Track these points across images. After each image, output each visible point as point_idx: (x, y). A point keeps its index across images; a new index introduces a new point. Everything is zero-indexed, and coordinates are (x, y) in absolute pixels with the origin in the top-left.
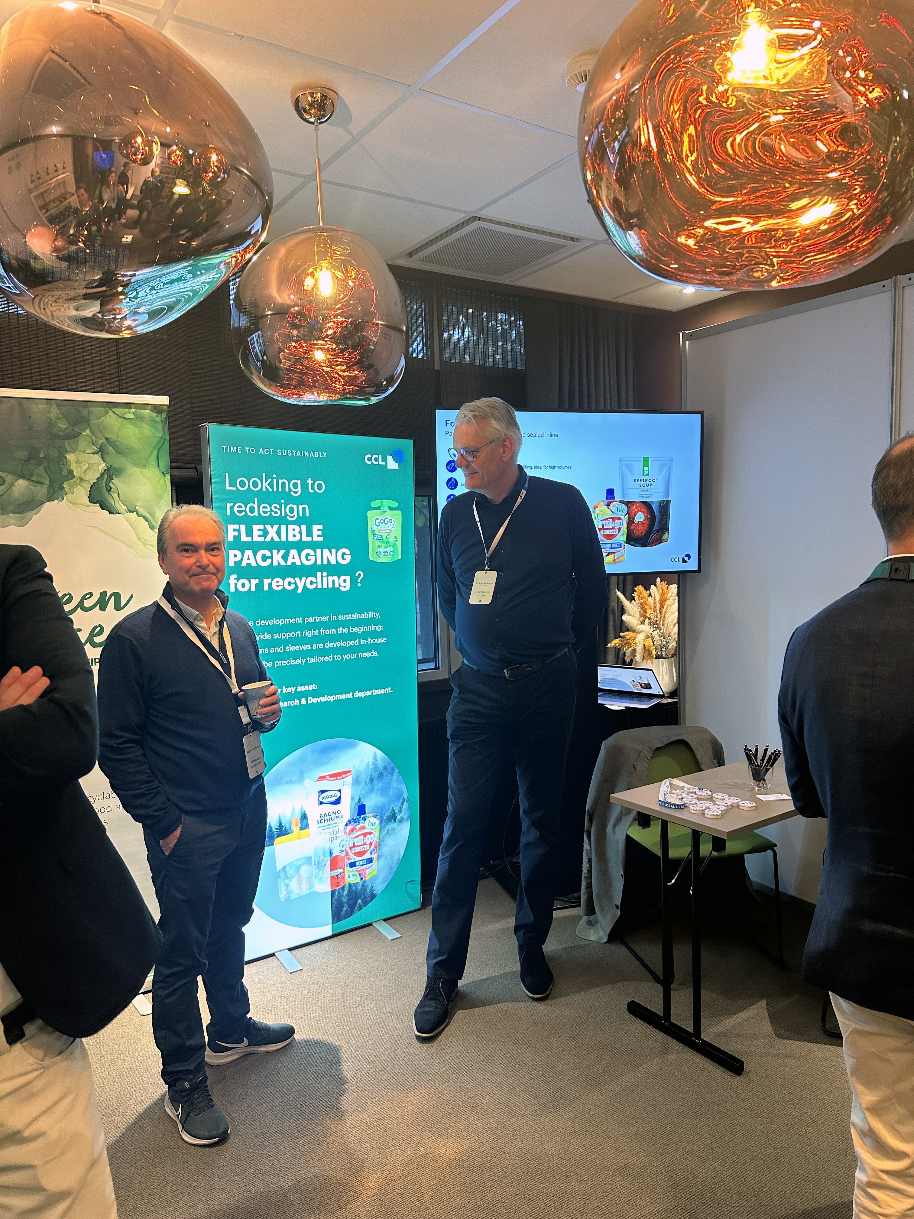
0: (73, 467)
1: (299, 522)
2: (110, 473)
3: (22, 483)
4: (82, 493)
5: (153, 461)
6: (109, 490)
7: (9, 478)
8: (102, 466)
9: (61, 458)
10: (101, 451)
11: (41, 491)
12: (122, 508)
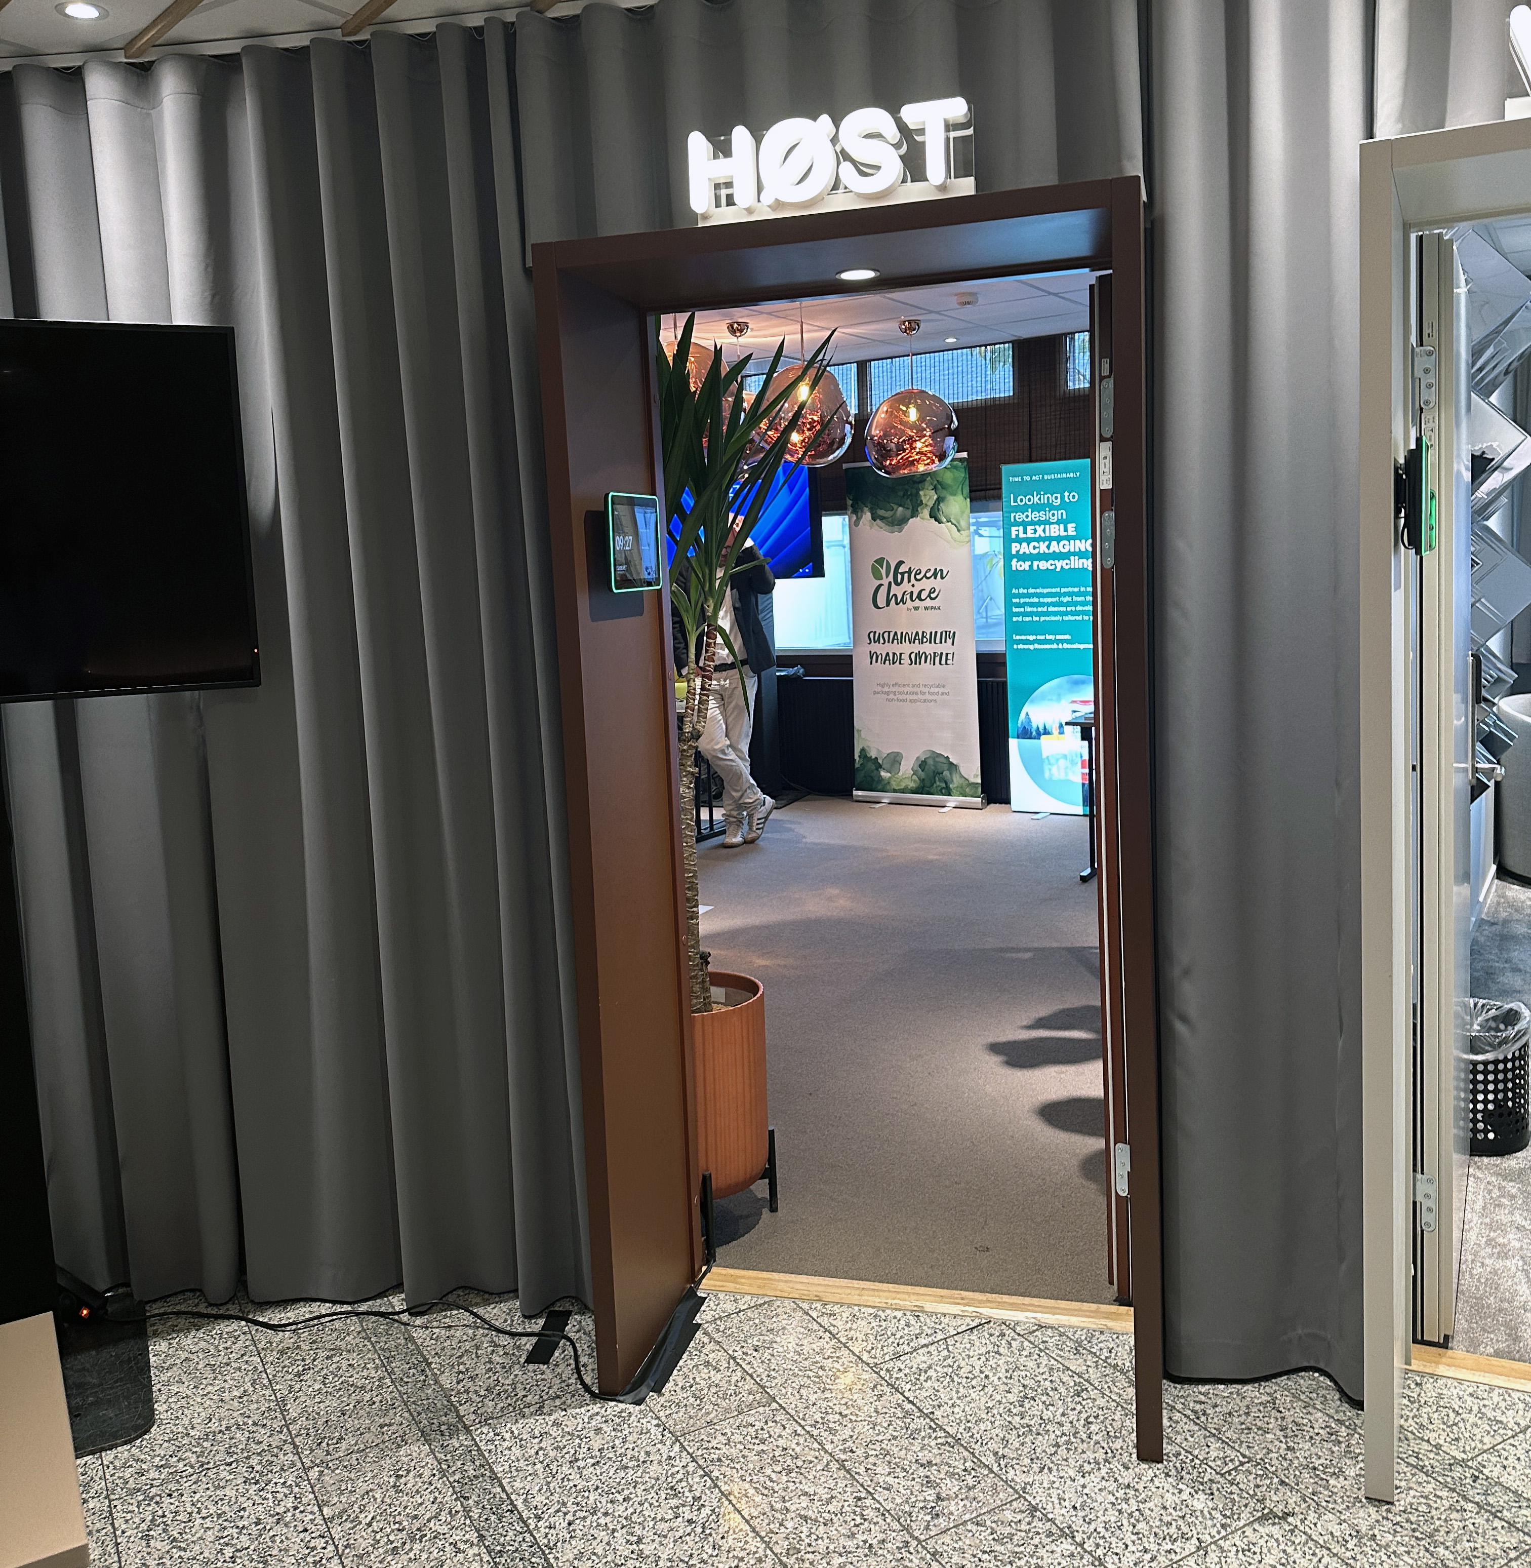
0: (923, 498)
1: (1058, 523)
2: (939, 500)
3: (900, 509)
4: (926, 513)
5: (960, 492)
6: (938, 510)
7: (895, 507)
8: (935, 497)
9: (918, 494)
10: (935, 488)
11: (909, 513)
12: (944, 520)
